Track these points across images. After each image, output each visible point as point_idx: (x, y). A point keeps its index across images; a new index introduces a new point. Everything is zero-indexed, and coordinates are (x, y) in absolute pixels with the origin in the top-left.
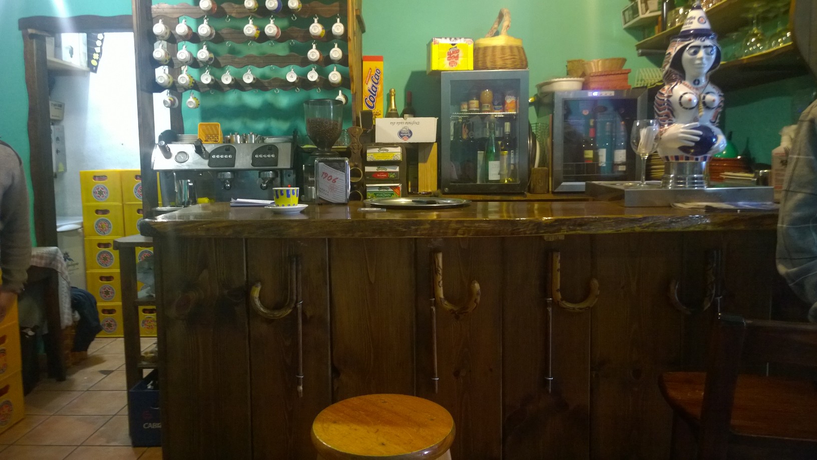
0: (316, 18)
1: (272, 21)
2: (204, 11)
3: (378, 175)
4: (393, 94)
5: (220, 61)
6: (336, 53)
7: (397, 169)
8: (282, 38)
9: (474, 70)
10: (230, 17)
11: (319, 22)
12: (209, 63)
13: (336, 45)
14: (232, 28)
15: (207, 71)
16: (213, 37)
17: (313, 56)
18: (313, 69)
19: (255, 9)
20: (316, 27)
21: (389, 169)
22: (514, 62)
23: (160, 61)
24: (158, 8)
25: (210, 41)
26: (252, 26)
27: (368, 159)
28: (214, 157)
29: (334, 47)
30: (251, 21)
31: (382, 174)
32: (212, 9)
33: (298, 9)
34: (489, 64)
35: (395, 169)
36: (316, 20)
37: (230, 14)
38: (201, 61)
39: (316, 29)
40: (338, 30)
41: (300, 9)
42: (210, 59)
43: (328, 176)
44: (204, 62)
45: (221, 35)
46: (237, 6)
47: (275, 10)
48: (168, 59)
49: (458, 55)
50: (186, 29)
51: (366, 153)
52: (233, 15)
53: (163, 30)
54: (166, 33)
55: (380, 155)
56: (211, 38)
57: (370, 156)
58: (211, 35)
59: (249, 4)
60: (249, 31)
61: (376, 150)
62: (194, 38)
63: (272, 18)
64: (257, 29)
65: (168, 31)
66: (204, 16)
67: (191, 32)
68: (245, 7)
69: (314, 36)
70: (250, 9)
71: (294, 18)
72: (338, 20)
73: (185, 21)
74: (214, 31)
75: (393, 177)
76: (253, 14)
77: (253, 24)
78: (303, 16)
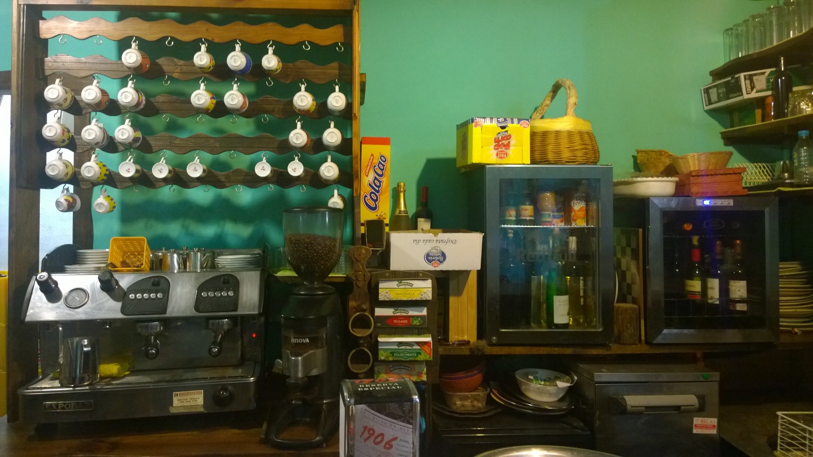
0: (303, 83)
1: (235, 86)
2: (129, 68)
3: (395, 321)
4: (402, 190)
5: (151, 143)
6: (332, 136)
7: (424, 312)
8: (250, 112)
9: (532, 163)
10: (170, 78)
11: (307, 90)
12: (134, 146)
13: (332, 125)
14: (171, 93)
15: (130, 157)
16: (142, 107)
17: (297, 139)
18: (296, 158)
19: (210, 67)
20: (303, 97)
21: (412, 312)
22: (586, 154)
23: (54, 142)
24: (55, 62)
25: (138, 113)
26: (205, 93)
27: (381, 298)
28: (132, 296)
29: (329, 127)
30: (202, 85)
31: (401, 320)
32: (141, 66)
33: (277, 70)
34: (551, 156)
35: (421, 312)
36: (303, 87)
37: (170, 74)
38: (120, 143)
39: (303, 100)
40: (337, 102)
41: (279, 71)
42: (136, 140)
43: (376, 434)
44: (126, 144)
45: (155, 104)
46: (181, 62)
47: (241, 71)
48: (66, 139)
49: (509, 142)
50: (99, 94)
51: (377, 288)
52: (175, 75)
53: (61, 94)
54: (66, 99)
55: (399, 291)
56: (138, 109)
57: (384, 293)
58: (138, 104)
59: (201, 60)
60: (199, 100)
61: (394, 284)
62: (111, 107)
63: (236, 83)
64: (212, 98)
65: (69, 96)
66: (129, 76)
67: (106, 98)
68: (194, 65)
69: (299, 110)
70: (201, 68)
71: (270, 83)
72: (337, 88)
73: (98, 82)
74: (144, 98)
75: (418, 324)
76: (206, 75)
77: (206, 90)
78: (283, 81)
